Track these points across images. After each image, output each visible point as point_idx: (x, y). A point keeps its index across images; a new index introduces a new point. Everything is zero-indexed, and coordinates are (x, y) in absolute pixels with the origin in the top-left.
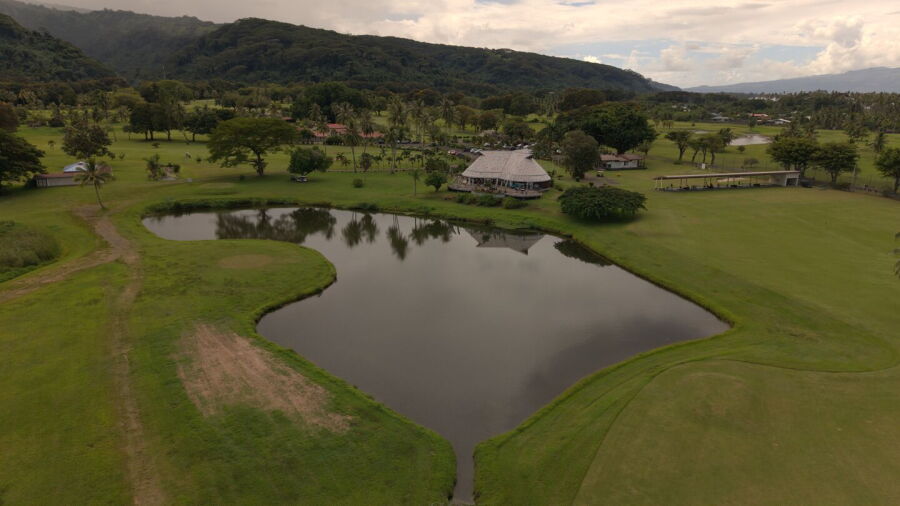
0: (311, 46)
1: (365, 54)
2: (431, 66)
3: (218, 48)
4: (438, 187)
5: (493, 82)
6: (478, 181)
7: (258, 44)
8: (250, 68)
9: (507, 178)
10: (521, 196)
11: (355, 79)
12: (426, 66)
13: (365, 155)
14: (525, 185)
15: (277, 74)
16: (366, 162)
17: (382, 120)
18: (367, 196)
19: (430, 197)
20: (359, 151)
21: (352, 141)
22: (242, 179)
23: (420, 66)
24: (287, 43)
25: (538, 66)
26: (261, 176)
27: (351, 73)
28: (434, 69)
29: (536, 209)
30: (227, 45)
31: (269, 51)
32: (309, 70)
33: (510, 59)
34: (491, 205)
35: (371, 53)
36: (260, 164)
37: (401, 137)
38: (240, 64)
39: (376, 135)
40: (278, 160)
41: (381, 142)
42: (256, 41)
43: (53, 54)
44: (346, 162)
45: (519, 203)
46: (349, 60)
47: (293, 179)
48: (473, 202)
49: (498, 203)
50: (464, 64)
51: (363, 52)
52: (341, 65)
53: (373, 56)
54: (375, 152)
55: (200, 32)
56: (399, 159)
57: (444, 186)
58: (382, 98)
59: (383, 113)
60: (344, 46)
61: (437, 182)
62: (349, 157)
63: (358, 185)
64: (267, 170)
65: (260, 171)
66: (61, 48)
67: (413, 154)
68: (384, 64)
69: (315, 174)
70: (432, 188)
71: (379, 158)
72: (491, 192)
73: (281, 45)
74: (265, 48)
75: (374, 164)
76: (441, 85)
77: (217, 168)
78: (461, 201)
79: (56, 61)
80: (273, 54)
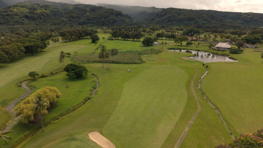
0: (186, 15)
1: (200, 17)
2: (221, 19)
3: (161, 16)
4: (210, 48)
5: (242, 24)
6: (217, 47)
7: (172, 15)
8: (169, 21)
9: (223, 47)
10: (224, 50)
11: (197, 24)
12: (219, 20)
13: (199, 43)
14: (225, 48)
15: (176, 23)
16: (199, 44)
17: (202, 36)
18: (198, 49)
19: (209, 49)
20: (197, 42)
21: (196, 40)
22: (179, 46)
23: (217, 20)
24: (179, 14)
25: (261, 18)
26: (181, 45)
27: (196, 22)
28: (222, 20)
29: (226, 52)
30: (164, 15)
31: (174, 17)
32: (184, 22)
33: (250, 16)
34: (218, 51)
35: (202, 17)
36: (181, 43)
37: (206, 40)
38: (166, 20)
39: (201, 39)
40: (184, 43)
41: (202, 41)
42: (171, 14)
43: (129, 20)
44: (195, 44)
45: (223, 51)
46: (196, 19)
47: (186, 46)
48: (215, 50)
49: (220, 51)
50: (233, 18)
51: (200, 16)
52: (193, 20)
53: (203, 18)
54: (200, 42)
55: (156, 11)
56: (205, 44)
57: (211, 48)
58: (204, 31)
59: (203, 34)
60: (195, 15)
61: (210, 47)
62: (196, 43)
63: (197, 47)
64: (182, 45)
65: (181, 44)
66: (130, 18)
67: (207, 43)
68: (206, 20)
69: (190, 45)
70: (209, 48)
71: (201, 43)
72: (219, 49)
73: (178, 15)
74: (173, 16)
75: (200, 44)
76: (223, 25)
77: (175, 44)
78: (214, 50)
79: (129, 21)
80: (175, 17)
